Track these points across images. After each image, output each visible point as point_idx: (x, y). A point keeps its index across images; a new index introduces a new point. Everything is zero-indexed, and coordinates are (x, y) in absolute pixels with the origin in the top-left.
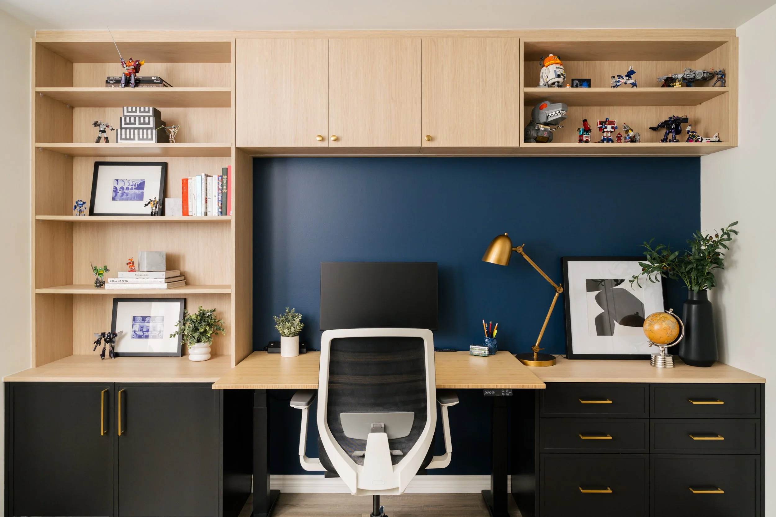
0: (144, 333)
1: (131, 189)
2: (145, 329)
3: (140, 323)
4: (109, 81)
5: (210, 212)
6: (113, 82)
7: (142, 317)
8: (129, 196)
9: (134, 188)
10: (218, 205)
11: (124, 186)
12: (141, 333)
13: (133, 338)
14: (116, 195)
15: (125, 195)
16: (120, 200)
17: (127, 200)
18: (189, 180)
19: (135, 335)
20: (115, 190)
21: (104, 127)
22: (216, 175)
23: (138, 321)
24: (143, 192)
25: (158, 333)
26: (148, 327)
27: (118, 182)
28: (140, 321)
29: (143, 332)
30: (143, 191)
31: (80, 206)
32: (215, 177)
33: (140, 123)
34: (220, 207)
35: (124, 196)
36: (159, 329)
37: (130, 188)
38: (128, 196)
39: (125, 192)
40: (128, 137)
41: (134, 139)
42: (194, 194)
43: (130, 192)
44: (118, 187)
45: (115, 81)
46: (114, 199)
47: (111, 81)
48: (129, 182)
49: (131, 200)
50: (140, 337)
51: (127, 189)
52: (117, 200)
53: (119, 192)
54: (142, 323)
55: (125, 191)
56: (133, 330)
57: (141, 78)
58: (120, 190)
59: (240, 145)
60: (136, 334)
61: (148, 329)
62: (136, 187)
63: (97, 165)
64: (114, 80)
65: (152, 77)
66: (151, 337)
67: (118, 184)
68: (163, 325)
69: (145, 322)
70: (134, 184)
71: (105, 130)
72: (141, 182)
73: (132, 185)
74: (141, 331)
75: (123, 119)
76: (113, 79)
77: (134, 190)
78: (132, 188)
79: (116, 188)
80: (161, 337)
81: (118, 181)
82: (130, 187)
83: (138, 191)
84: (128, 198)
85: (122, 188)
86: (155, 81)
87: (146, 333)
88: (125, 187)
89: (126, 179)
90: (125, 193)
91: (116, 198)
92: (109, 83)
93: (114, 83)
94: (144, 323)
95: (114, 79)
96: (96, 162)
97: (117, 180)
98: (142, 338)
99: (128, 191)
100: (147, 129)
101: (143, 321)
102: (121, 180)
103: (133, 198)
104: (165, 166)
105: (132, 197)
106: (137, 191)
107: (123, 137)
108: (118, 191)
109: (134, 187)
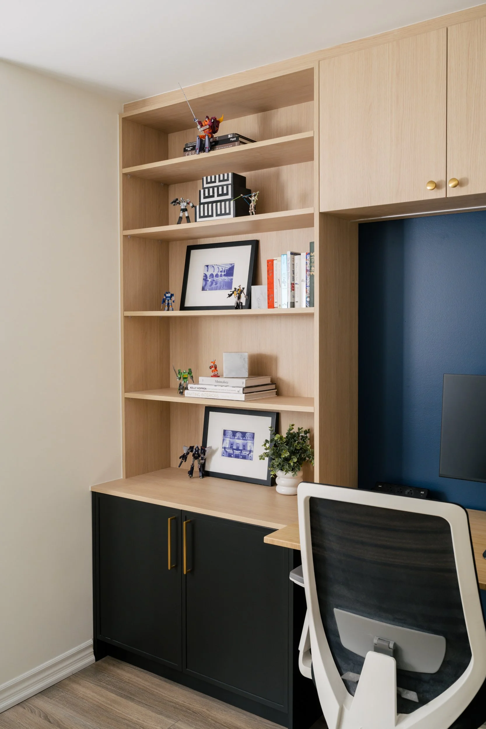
0: (234, 451)
1: (220, 277)
2: (235, 447)
3: (230, 438)
4: (186, 149)
5: (298, 302)
6: (190, 149)
7: (232, 431)
8: (218, 285)
9: (223, 275)
10: (306, 292)
11: (213, 273)
12: (231, 451)
13: (223, 455)
14: (206, 284)
15: (214, 283)
16: (210, 290)
17: (216, 289)
18: (274, 261)
19: (225, 452)
20: (205, 279)
21: (184, 205)
22: (304, 252)
23: (229, 436)
24: (232, 279)
25: (248, 453)
26: (239, 445)
27: (208, 269)
28: (230, 436)
29: (233, 449)
30: (231, 277)
31: (168, 299)
32: (303, 255)
33: (219, 195)
34: (308, 295)
35: (214, 286)
36: (249, 449)
37: (219, 275)
38: (217, 285)
39: (214, 280)
41: (212, 216)
42: (279, 279)
43: (220, 279)
44: (208, 274)
45: (192, 148)
46: (203, 289)
47: (189, 148)
48: (218, 268)
49: (220, 289)
50: (230, 455)
51: (217, 276)
52: (206, 290)
53: (208, 281)
54: (232, 438)
55: (215, 279)
56: (223, 446)
57: (218, 138)
58: (209, 278)
59: (325, 209)
60: (226, 451)
61: (238, 447)
62: (225, 273)
63: (190, 248)
64: (191, 147)
65: (229, 135)
66: (241, 457)
67: (208, 271)
68: (253, 443)
69: (236, 438)
70: (224, 269)
71: (187, 208)
72: (230, 266)
73: (221, 272)
74: (231, 448)
75: (202, 191)
76: (191, 145)
77: (223, 277)
78: (221, 274)
79: (206, 276)
80: (250, 458)
81: (209, 267)
82: (219, 274)
83: (227, 279)
84: (217, 286)
85: (212, 275)
86: (231, 139)
87: (236, 451)
88: (215, 274)
89: (216, 264)
90: (214, 282)
91: (206, 288)
92: (187, 151)
93: (192, 150)
94: (233, 439)
95: (192, 145)
96: (188, 247)
97: (207, 266)
98: (232, 457)
99: (217, 279)
100: (225, 201)
101: (233, 437)
102: (212, 265)
103: (222, 288)
104: (255, 245)
105: (221, 285)
106: (226, 278)
107: (202, 215)
108: (208, 279)
109: (223, 273)
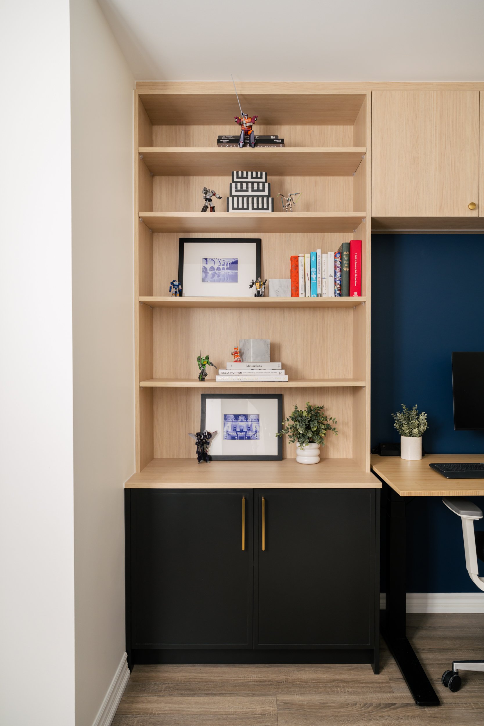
0: (238, 433)
1: (222, 270)
2: (238, 429)
3: (232, 422)
4: (221, 140)
5: (325, 294)
6: (226, 142)
7: (234, 415)
8: (221, 277)
9: (226, 268)
10: (336, 286)
11: (214, 266)
12: (234, 434)
13: (226, 439)
14: (206, 276)
15: (216, 276)
16: (211, 282)
17: (219, 281)
18: (299, 257)
19: (228, 436)
20: (205, 270)
21: (211, 195)
22: (332, 252)
23: (231, 419)
24: (237, 273)
25: (254, 433)
26: (243, 427)
27: (207, 262)
28: (232, 420)
29: (237, 432)
30: (236, 271)
31: (176, 287)
32: (331, 254)
33: (253, 190)
34: (338, 288)
35: (216, 278)
36: (254, 429)
37: (221, 269)
38: (219, 278)
39: (216, 273)
40: (240, 206)
41: (247, 209)
42: (307, 274)
43: (222, 272)
44: (208, 266)
45: (228, 141)
46: (203, 280)
47: (224, 141)
48: (219, 262)
49: (223, 281)
50: (233, 438)
51: (218, 269)
52: (207, 282)
53: (209, 273)
54: (234, 422)
55: (216, 271)
56: (225, 430)
57: (258, 137)
58: (210, 271)
59: (377, 214)
60: (229, 434)
61: (242, 429)
62: (228, 267)
63: (182, 241)
64: (227, 139)
65: (271, 136)
66: (246, 438)
67: (207, 263)
68: (259, 424)
69: (238, 421)
70: (226, 263)
71: (212, 198)
72: (233, 261)
73: (223, 265)
74: (234, 431)
75: (233, 185)
76: (225, 138)
77: (226, 271)
78: (224, 268)
79: (205, 268)
80: (257, 438)
81: (208, 260)
82: (221, 267)
83: (231, 272)
84: (220, 279)
85: (212, 268)
86: (275, 140)
87: (240, 433)
88: (216, 267)
89: (216, 258)
90: (216, 274)
91: (207, 279)
92: (222, 142)
94: (236, 422)
95: (227, 138)
96: (180, 239)
97: (206, 259)
98: (236, 439)
99: (219, 271)
100: (263, 197)
101: (235, 420)
102: (211, 258)
103: (225, 280)
104: (258, 242)
105: (225, 278)
106: (229, 271)
107: (235, 206)
108: (208, 271)
109: (225, 267)
